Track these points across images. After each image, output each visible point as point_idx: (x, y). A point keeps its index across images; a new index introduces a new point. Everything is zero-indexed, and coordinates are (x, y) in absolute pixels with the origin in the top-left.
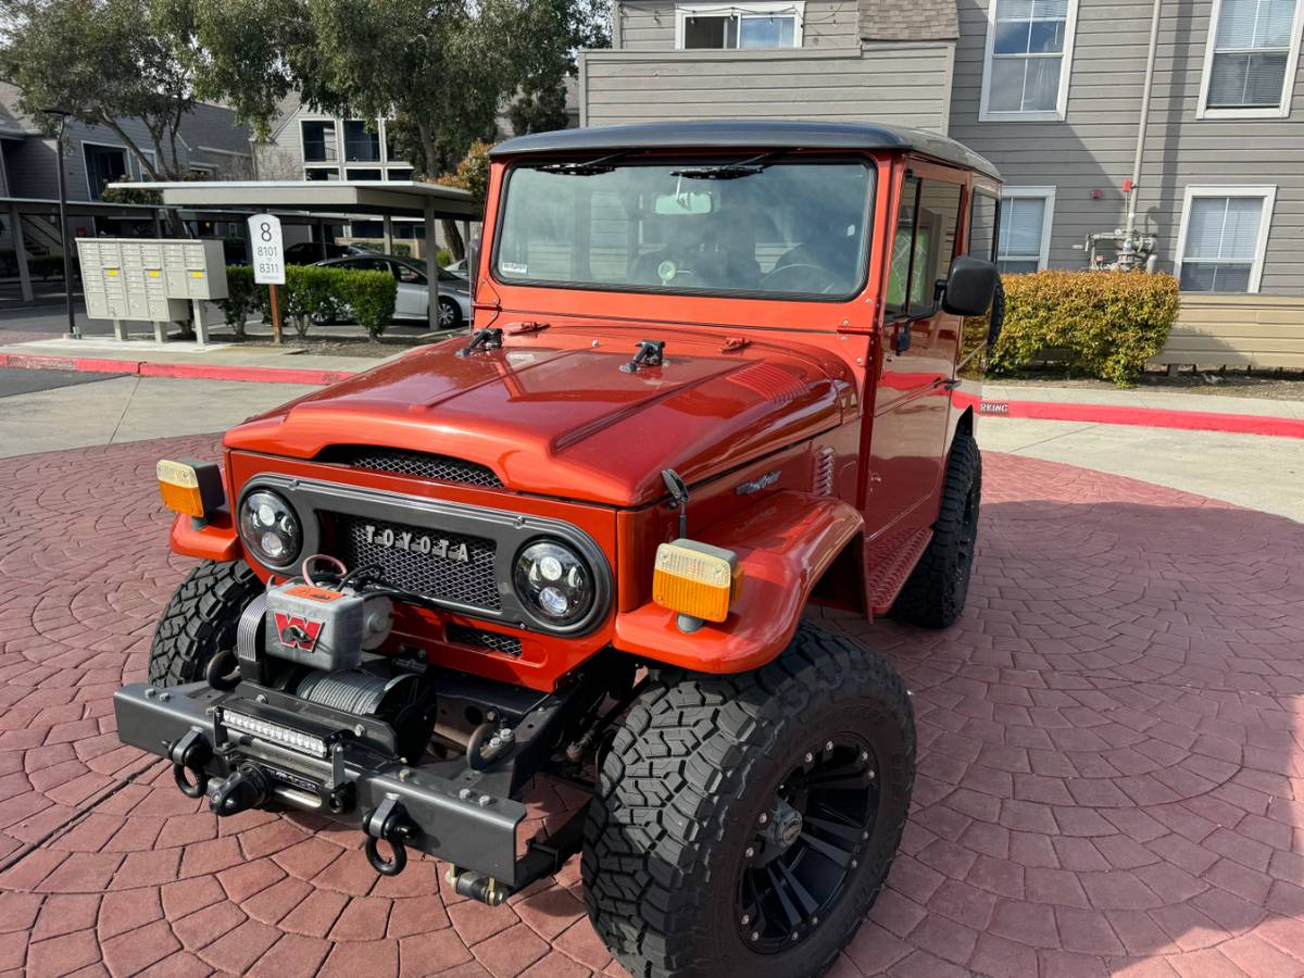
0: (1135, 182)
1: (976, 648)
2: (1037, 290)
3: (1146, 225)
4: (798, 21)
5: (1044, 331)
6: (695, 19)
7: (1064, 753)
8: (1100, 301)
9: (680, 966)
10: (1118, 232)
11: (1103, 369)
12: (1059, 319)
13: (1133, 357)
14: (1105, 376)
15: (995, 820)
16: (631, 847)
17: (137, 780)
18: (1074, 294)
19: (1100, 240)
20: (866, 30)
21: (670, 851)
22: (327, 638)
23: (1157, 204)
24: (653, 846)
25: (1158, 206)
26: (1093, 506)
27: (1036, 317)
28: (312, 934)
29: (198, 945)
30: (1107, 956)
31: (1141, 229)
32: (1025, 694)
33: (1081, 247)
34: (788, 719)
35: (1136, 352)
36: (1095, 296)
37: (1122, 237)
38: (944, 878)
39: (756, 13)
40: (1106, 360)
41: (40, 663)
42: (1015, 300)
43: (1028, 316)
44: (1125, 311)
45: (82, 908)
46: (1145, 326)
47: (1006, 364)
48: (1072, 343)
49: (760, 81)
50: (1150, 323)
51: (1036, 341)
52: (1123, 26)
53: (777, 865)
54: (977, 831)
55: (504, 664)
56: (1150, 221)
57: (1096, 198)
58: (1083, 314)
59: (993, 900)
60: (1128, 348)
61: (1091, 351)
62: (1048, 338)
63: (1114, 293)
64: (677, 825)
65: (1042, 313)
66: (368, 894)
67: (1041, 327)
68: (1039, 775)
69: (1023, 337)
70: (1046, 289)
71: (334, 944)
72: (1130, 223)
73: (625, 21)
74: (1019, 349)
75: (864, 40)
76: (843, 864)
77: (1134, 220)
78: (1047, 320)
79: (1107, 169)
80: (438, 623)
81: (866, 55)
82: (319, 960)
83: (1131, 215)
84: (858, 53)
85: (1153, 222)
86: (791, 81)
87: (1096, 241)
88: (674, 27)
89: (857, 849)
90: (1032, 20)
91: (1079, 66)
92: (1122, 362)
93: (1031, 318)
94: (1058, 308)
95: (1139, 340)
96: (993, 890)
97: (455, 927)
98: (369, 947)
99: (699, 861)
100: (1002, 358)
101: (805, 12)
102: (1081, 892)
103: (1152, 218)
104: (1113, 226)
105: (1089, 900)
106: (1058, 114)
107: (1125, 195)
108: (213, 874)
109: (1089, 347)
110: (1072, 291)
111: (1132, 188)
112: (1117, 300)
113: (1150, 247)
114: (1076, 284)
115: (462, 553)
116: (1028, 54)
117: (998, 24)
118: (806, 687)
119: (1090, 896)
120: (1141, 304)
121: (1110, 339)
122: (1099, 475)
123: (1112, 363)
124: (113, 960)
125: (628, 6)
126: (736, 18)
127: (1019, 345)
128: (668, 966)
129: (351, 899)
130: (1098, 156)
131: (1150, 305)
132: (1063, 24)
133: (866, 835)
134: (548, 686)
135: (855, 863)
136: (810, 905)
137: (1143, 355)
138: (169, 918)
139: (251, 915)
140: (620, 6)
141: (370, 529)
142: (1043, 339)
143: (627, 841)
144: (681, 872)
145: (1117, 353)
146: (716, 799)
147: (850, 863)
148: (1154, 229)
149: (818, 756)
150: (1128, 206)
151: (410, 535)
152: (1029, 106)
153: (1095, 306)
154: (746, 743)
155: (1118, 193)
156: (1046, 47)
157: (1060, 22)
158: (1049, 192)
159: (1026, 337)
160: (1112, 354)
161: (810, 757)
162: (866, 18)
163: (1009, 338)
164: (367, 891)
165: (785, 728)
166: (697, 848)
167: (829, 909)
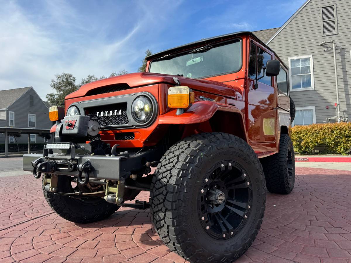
0: (338, 103)
1: (298, 198)
2: (312, 128)
3: (344, 115)
5: (317, 140)
7: (329, 217)
8: (332, 130)
9: (177, 225)
10: (336, 117)
11: (337, 150)
12: (321, 136)
13: (346, 146)
14: (338, 152)
15: (304, 229)
16: (162, 184)
17: (38, 218)
18: (324, 129)
19: (331, 119)
21: (173, 181)
22: (77, 124)
23: (346, 109)
24: (168, 182)
25: (346, 110)
26: (337, 175)
27: (313, 136)
28: (73, 247)
29: (38, 248)
30: (348, 260)
31: (343, 116)
32: (315, 206)
33: (325, 122)
34: (212, 147)
35: (347, 144)
36: (330, 129)
37: (337, 118)
38: (285, 241)
40: (337, 147)
41: (24, 200)
42: (306, 131)
43: (311, 136)
44: (341, 133)
45: (11, 241)
46: (347, 136)
47: (307, 150)
48: (326, 143)
50: (349, 135)
51: (315, 143)
52: (326, 66)
53: (218, 214)
54: (297, 232)
55: (130, 142)
56: (345, 114)
57: (327, 109)
58: (328, 134)
59: (303, 246)
60: (344, 143)
61: (332, 145)
62: (318, 142)
63: (336, 128)
64: (175, 172)
65: (315, 135)
66: (93, 240)
67: (315, 139)
68: (320, 221)
69: (310, 142)
70: (315, 128)
71: (78, 249)
72: (339, 114)
74: (310, 145)
76: (242, 215)
77: (340, 113)
78: (317, 136)
79: (329, 101)
80: (113, 134)
82: (73, 252)
83: (339, 112)
85: (346, 114)
87: (330, 120)
89: (246, 212)
90: (301, 66)
91: (316, 76)
92: (343, 148)
93: (312, 136)
94: (320, 133)
95: (347, 141)
96: (303, 244)
97: (117, 247)
98: (89, 250)
99: (182, 184)
100: (305, 148)
102: (336, 245)
103: (345, 113)
104: (334, 116)
105: (339, 247)
106: (312, 88)
107: (336, 107)
108: (50, 235)
109: (332, 144)
110: (323, 128)
111: (337, 105)
112: (337, 129)
113: (346, 120)
114: (324, 126)
115: (120, 113)
116: (301, 74)
117: (292, 68)
118: (219, 140)
119: (340, 246)
120: (345, 130)
121: (338, 141)
122: (338, 170)
123: (340, 148)
124: (13, 250)
127: (310, 144)
128: (174, 226)
129: (87, 241)
130: (326, 98)
131: (348, 130)
132: (309, 67)
133: (249, 207)
134: (141, 146)
135: (246, 217)
136: (230, 227)
137: (349, 145)
138: (33, 243)
139: (57, 243)
141: (98, 113)
142: (317, 142)
143: (161, 183)
144: (176, 187)
145: (341, 145)
146: (188, 165)
147: (244, 216)
148: (346, 116)
149: (226, 166)
150: (337, 110)
151: (107, 111)
152: (303, 87)
153: (331, 132)
154: (198, 149)
155: (334, 107)
156: (306, 72)
157: (309, 66)
158: (313, 108)
159: (312, 142)
160: (339, 145)
161: (223, 165)
163: (306, 142)
164: (93, 239)
165: (212, 149)
166: (181, 179)
167: (237, 231)
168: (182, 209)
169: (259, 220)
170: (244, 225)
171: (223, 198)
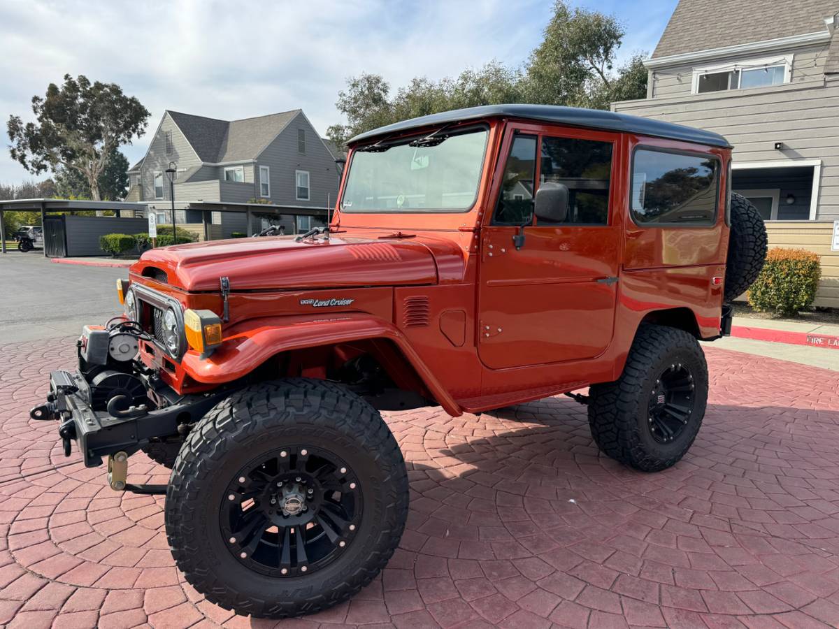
4: (788, 68)
6: (706, 76)
15: (537, 579)
20: (830, 67)
32: (663, 521)
38: (457, 596)
39: (753, 66)
45: (73, 486)
49: (739, 111)
54: (515, 581)
73: (656, 83)
75: (826, 74)
76: (335, 540)
81: (829, 85)
84: (822, 84)
86: (765, 108)
88: (691, 83)
89: (345, 535)
98: (145, 531)
101: (793, 62)
118: (275, 408)
125: (658, 73)
126: (738, 72)
133: (353, 527)
135: (342, 544)
138: (95, 498)
140: (654, 73)
146: (198, 454)
147: (338, 542)
149: (293, 456)
161: (283, 454)
162: (832, 58)
165: (251, 427)
166: (183, 477)
167: (319, 567)
168: (181, 525)
169: (373, 553)
170: (336, 559)
171: (299, 505)
